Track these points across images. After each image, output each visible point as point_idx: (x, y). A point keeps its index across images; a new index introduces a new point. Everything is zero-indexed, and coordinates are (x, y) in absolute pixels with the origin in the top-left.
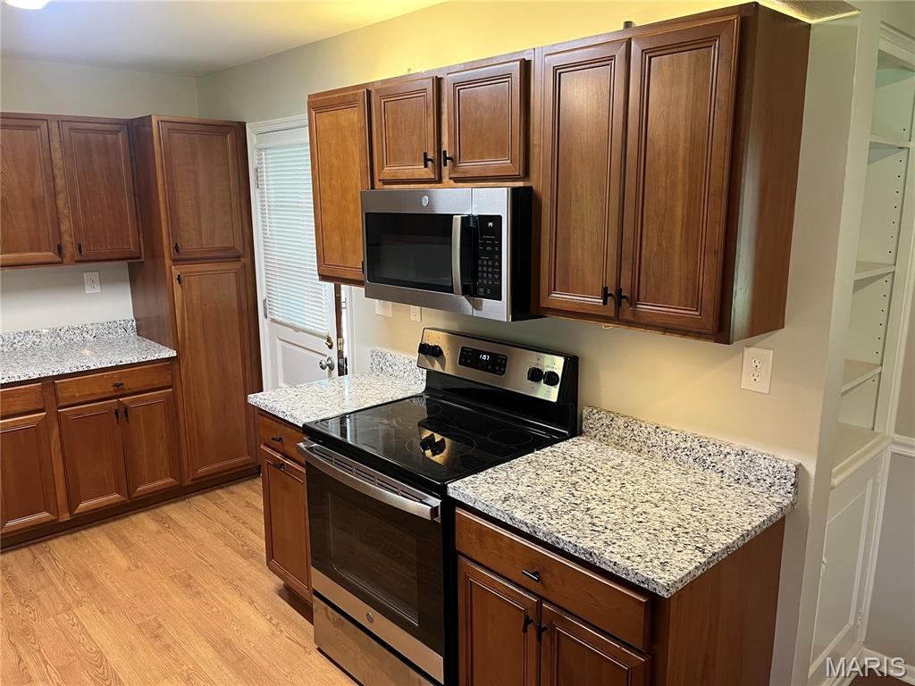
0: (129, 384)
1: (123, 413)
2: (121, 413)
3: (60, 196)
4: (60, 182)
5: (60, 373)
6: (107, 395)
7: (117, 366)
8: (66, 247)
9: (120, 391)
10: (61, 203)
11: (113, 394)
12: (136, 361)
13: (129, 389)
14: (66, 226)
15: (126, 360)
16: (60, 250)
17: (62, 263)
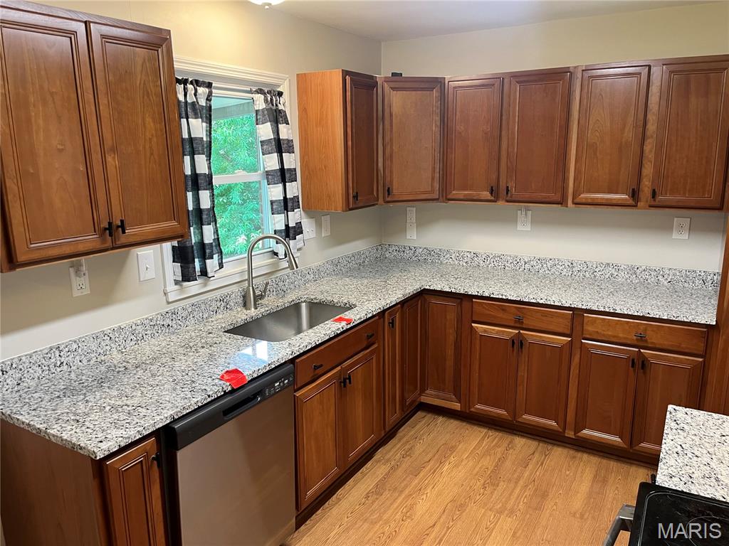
0: (653, 338)
1: (640, 364)
2: (639, 365)
3: (649, 141)
4: (652, 127)
5: (588, 308)
6: (629, 342)
7: (643, 316)
8: (643, 191)
9: (641, 342)
10: (647, 148)
11: (635, 343)
12: (665, 318)
13: (652, 343)
14: (648, 170)
15: (655, 313)
16: (635, 194)
17: (636, 206)
